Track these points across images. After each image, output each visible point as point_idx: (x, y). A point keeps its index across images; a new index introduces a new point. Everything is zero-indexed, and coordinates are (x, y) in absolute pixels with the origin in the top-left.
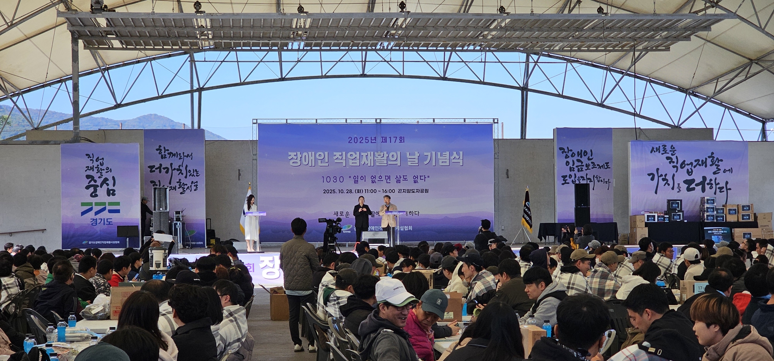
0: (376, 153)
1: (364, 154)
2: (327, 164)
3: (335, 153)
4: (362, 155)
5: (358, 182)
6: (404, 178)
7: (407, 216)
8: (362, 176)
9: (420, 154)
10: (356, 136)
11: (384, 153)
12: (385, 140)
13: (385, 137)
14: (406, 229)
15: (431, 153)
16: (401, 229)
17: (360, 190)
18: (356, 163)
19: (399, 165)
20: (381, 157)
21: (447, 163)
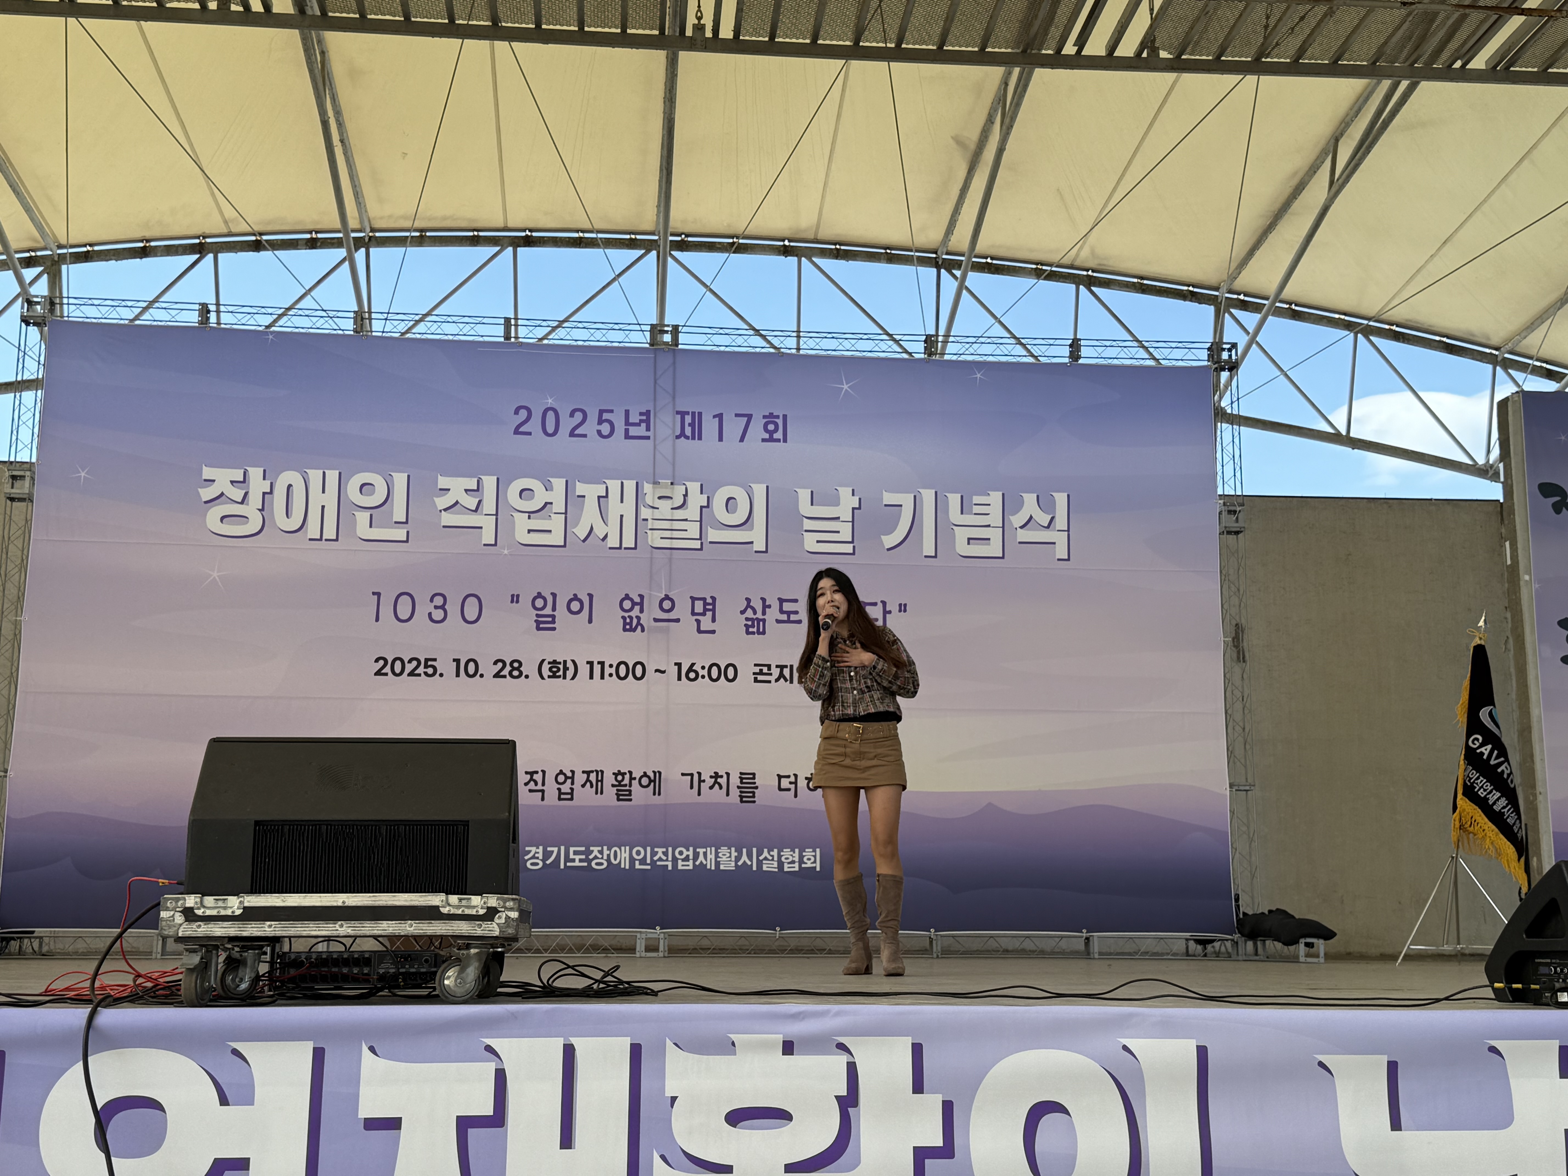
0: (647, 488)
1: (590, 491)
2: (401, 534)
3: (443, 482)
4: (579, 496)
5: (553, 622)
6: (782, 611)
7: (796, 796)
8: (575, 598)
9: (860, 499)
10: (550, 401)
11: (686, 489)
12: (692, 425)
13: (693, 413)
14: (789, 863)
15: (915, 497)
16: (764, 862)
17: (565, 662)
18: (550, 531)
19: (760, 546)
20: (672, 509)
21: (989, 544)
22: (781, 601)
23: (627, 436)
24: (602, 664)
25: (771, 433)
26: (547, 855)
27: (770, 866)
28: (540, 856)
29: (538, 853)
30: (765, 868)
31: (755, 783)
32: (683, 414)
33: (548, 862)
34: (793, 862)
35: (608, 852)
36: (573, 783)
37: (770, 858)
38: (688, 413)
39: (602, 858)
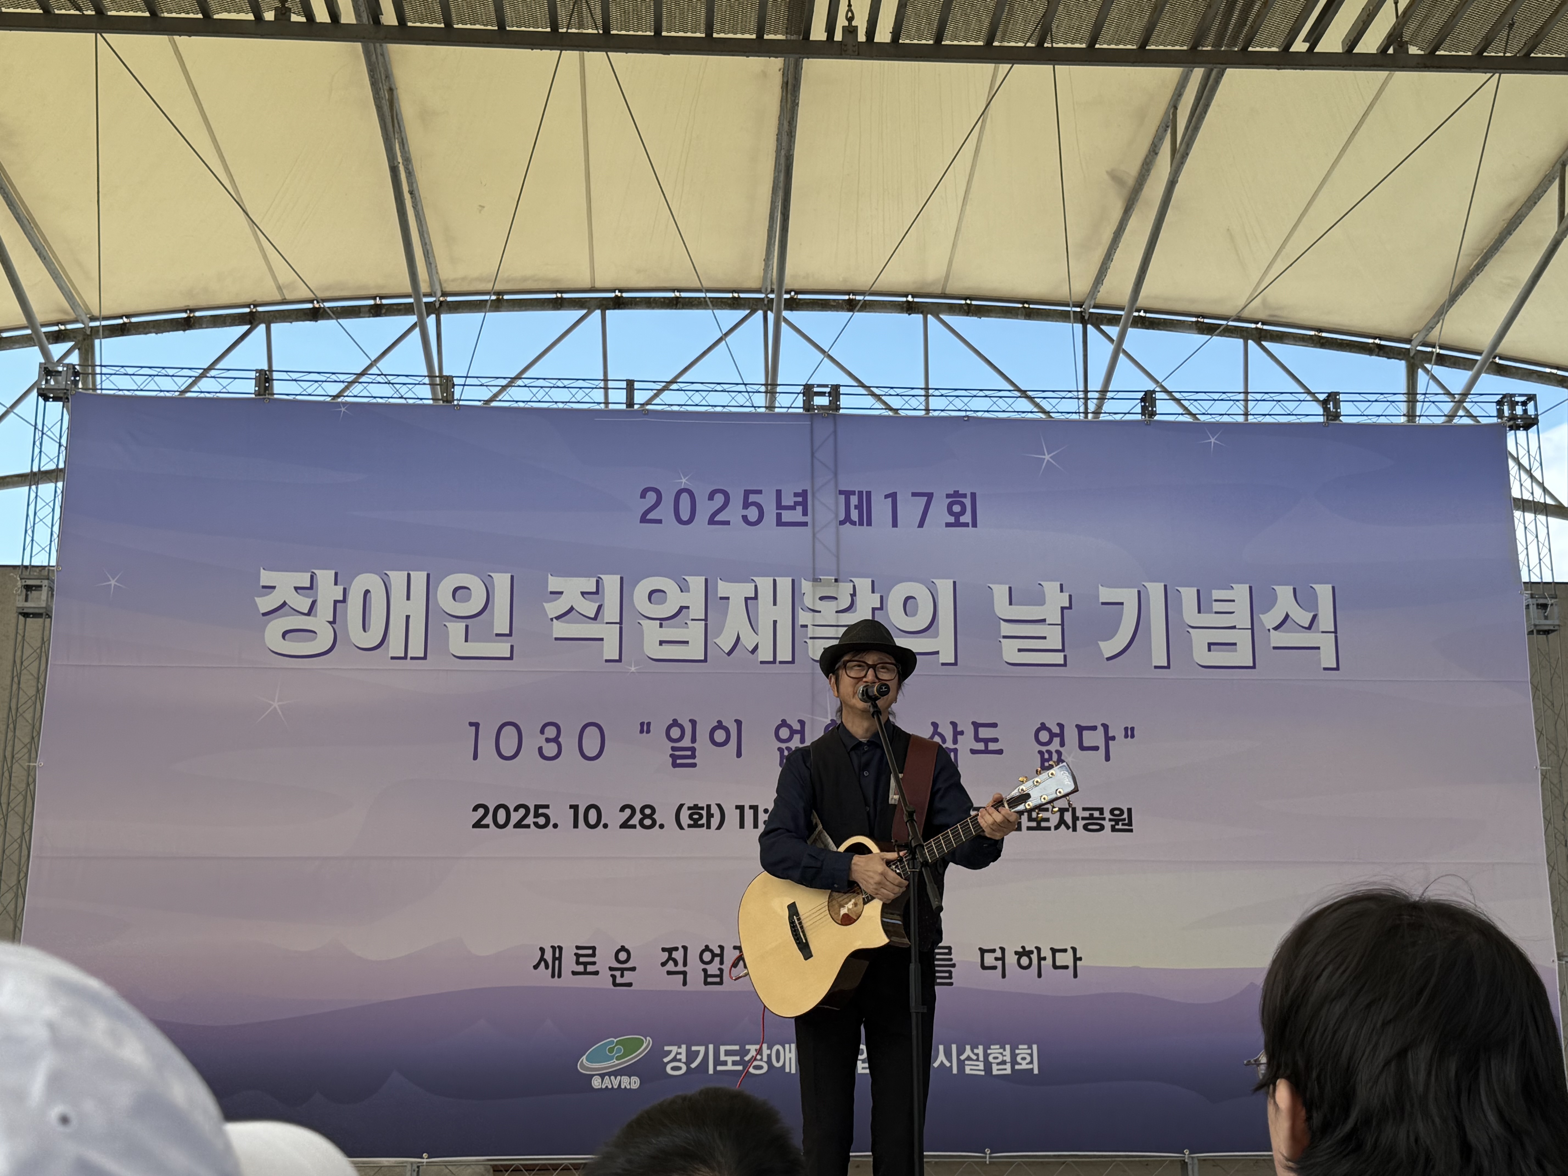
0: (806, 586)
1: (736, 592)
2: (502, 649)
3: (554, 583)
4: (721, 598)
5: (693, 756)
6: (977, 739)
7: (1004, 976)
8: (720, 725)
9: (1070, 596)
10: (684, 480)
11: (854, 587)
12: (859, 507)
13: (861, 493)
14: (998, 1064)
15: (1139, 592)
16: (967, 1062)
17: (709, 807)
18: (687, 642)
19: (947, 656)
20: (837, 612)
21: (1236, 651)
22: (976, 726)
23: (780, 523)
24: (755, 808)
25: (957, 516)
26: (691, 1056)
27: (975, 1068)
28: (683, 1057)
29: (680, 1054)
30: (968, 1070)
31: (951, 960)
32: (847, 494)
33: (693, 1066)
34: (1004, 1063)
35: (769, 1052)
36: (722, 963)
37: (974, 1057)
38: (853, 493)
39: (761, 1060)
